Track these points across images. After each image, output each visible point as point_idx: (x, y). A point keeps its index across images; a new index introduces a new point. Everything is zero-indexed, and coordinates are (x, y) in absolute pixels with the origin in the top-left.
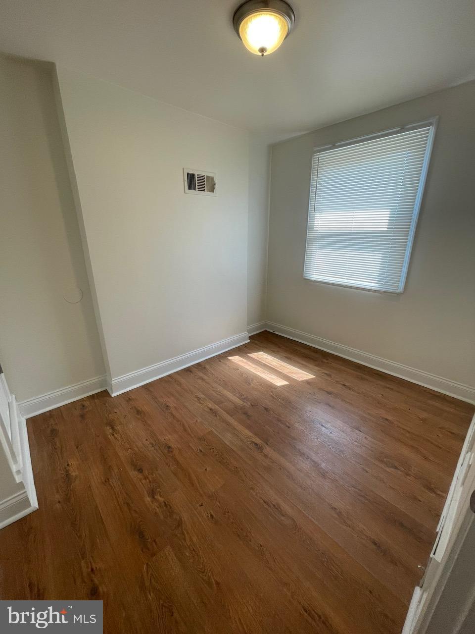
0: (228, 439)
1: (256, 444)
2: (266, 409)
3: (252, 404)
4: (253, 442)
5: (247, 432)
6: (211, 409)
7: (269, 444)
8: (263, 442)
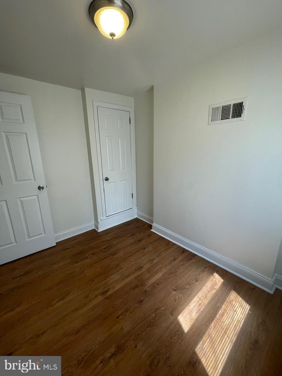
0: (115, 277)
1: (107, 292)
2: (141, 301)
3: (147, 292)
4: (109, 290)
5: (118, 286)
6: (142, 267)
7: (105, 299)
8: (107, 296)
